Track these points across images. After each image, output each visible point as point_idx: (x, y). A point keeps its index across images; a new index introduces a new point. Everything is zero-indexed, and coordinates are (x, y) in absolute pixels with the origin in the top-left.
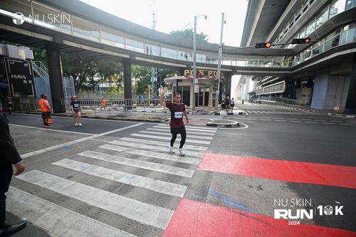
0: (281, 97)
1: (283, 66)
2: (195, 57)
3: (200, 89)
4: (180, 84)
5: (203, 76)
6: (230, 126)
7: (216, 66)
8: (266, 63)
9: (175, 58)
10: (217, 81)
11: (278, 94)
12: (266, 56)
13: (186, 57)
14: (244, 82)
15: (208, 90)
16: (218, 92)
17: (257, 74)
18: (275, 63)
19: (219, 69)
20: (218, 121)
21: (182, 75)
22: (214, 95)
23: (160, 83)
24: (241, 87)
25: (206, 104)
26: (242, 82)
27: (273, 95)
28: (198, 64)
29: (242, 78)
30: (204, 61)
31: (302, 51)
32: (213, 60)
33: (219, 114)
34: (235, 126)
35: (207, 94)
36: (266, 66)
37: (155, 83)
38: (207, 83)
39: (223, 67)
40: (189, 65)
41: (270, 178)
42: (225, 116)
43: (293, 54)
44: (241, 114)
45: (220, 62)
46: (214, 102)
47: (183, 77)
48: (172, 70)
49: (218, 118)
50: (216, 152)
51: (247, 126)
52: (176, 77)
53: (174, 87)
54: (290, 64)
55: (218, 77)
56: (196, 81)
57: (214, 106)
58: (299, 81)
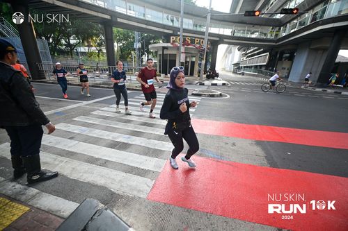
0: (263, 69)
1: (269, 37)
2: (182, 22)
3: (186, 57)
4: (166, 52)
5: (189, 45)
6: (213, 96)
7: (203, 33)
8: (253, 33)
9: (161, 22)
10: (204, 50)
11: (261, 66)
12: (254, 24)
13: (172, 21)
14: (230, 52)
15: (194, 59)
16: (204, 62)
17: (243, 44)
18: (262, 33)
19: (206, 37)
20: (203, 91)
21: (168, 41)
22: (200, 64)
23: (144, 49)
24: (226, 57)
25: (192, 74)
26: (229, 52)
27: (256, 67)
28: (186, 31)
29: (228, 48)
30: (191, 28)
31: (289, 22)
32: (200, 26)
33: (203, 84)
34: (217, 96)
35: (193, 63)
36: (253, 36)
37: (139, 49)
38: (193, 52)
39: (210, 35)
40: (175, 31)
41: (242, 137)
42: (209, 86)
43: (280, 24)
44: (224, 84)
45: (207, 30)
46: (199, 72)
47: (169, 45)
48: (157, 36)
49: (202, 88)
50: (200, 118)
51: (228, 96)
52: (161, 44)
53: (160, 55)
54: (277, 35)
55: (205, 45)
56: (182, 49)
57: (199, 76)
58: (282, 53)
